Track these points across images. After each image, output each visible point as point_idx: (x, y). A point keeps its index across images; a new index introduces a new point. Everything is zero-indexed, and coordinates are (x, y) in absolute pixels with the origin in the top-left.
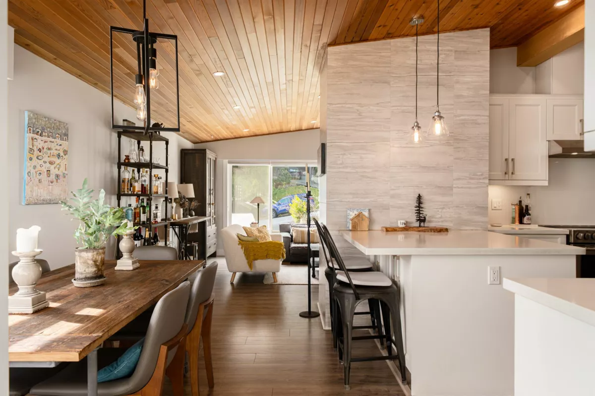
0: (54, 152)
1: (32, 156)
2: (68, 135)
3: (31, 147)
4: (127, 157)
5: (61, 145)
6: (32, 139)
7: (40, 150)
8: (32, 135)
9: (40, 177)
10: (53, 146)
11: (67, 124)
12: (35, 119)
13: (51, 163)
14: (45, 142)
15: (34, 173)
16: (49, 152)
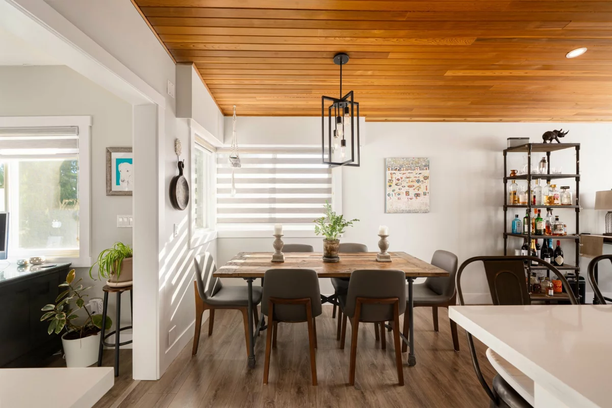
0: (412, 179)
1: (391, 184)
2: (428, 165)
3: (390, 179)
4: (514, 172)
5: (420, 174)
6: (391, 174)
7: (398, 180)
8: (390, 172)
9: (399, 197)
10: (411, 175)
11: (427, 159)
12: (394, 161)
13: (410, 186)
14: (404, 174)
15: (394, 194)
16: (408, 180)
